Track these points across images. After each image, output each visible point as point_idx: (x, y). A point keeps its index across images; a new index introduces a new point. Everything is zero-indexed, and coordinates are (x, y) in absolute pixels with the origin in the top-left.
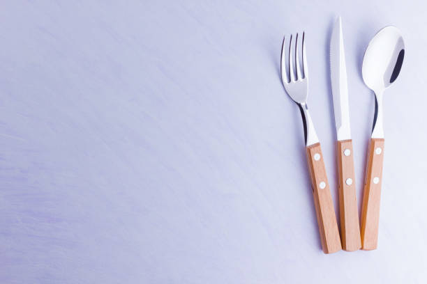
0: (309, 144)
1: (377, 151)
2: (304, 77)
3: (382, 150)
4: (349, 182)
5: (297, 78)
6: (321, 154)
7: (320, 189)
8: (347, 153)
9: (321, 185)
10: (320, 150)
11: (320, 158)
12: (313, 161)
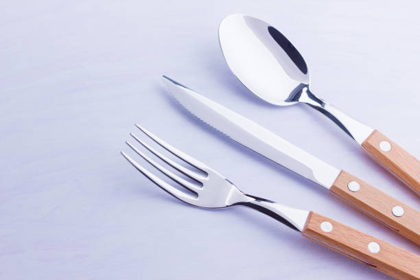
0: (301, 226)
1: (384, 148)
2: (205, 173)
3: (388, 141)
4: (398, 211)
5: (200, 183)
6: (325, 220)
7: (376, 254)
8: (354, 187)
9: (373, 249)
10: (320, 216)
11: (332, 224)
12: (327, 235)
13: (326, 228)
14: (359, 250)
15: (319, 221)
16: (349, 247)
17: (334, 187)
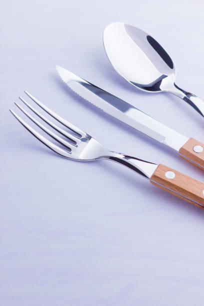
0: (150, 174)
5: (74, 142)
10: (166, 167)
11: (175, 173)
12: (170, 181)
13: (169, 176)
14: (194, 193)
15: (164, 170)
16: (186, 191)
17: (182, 149)
